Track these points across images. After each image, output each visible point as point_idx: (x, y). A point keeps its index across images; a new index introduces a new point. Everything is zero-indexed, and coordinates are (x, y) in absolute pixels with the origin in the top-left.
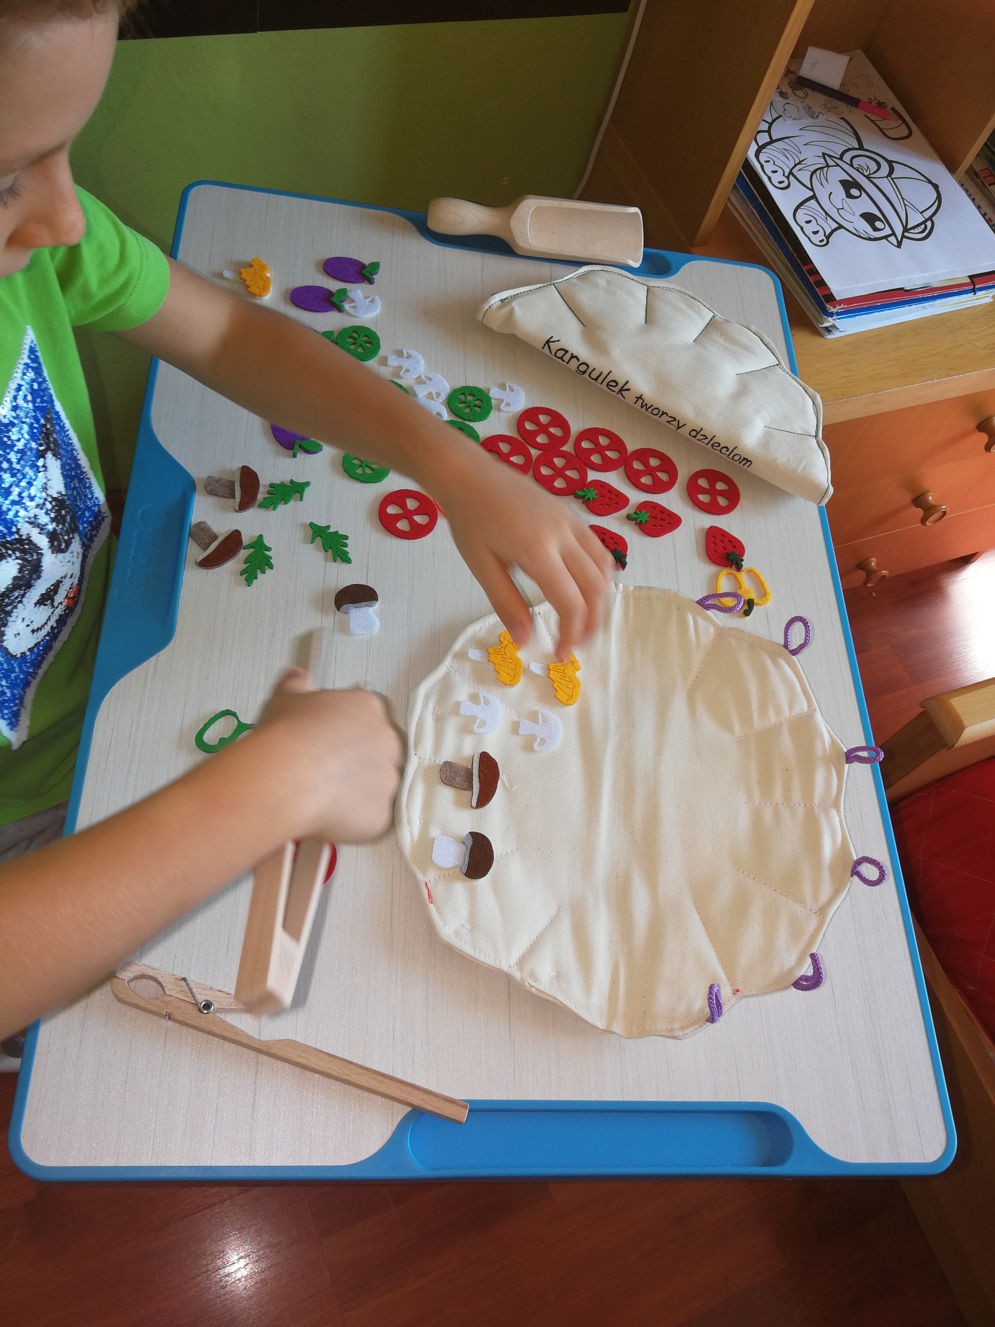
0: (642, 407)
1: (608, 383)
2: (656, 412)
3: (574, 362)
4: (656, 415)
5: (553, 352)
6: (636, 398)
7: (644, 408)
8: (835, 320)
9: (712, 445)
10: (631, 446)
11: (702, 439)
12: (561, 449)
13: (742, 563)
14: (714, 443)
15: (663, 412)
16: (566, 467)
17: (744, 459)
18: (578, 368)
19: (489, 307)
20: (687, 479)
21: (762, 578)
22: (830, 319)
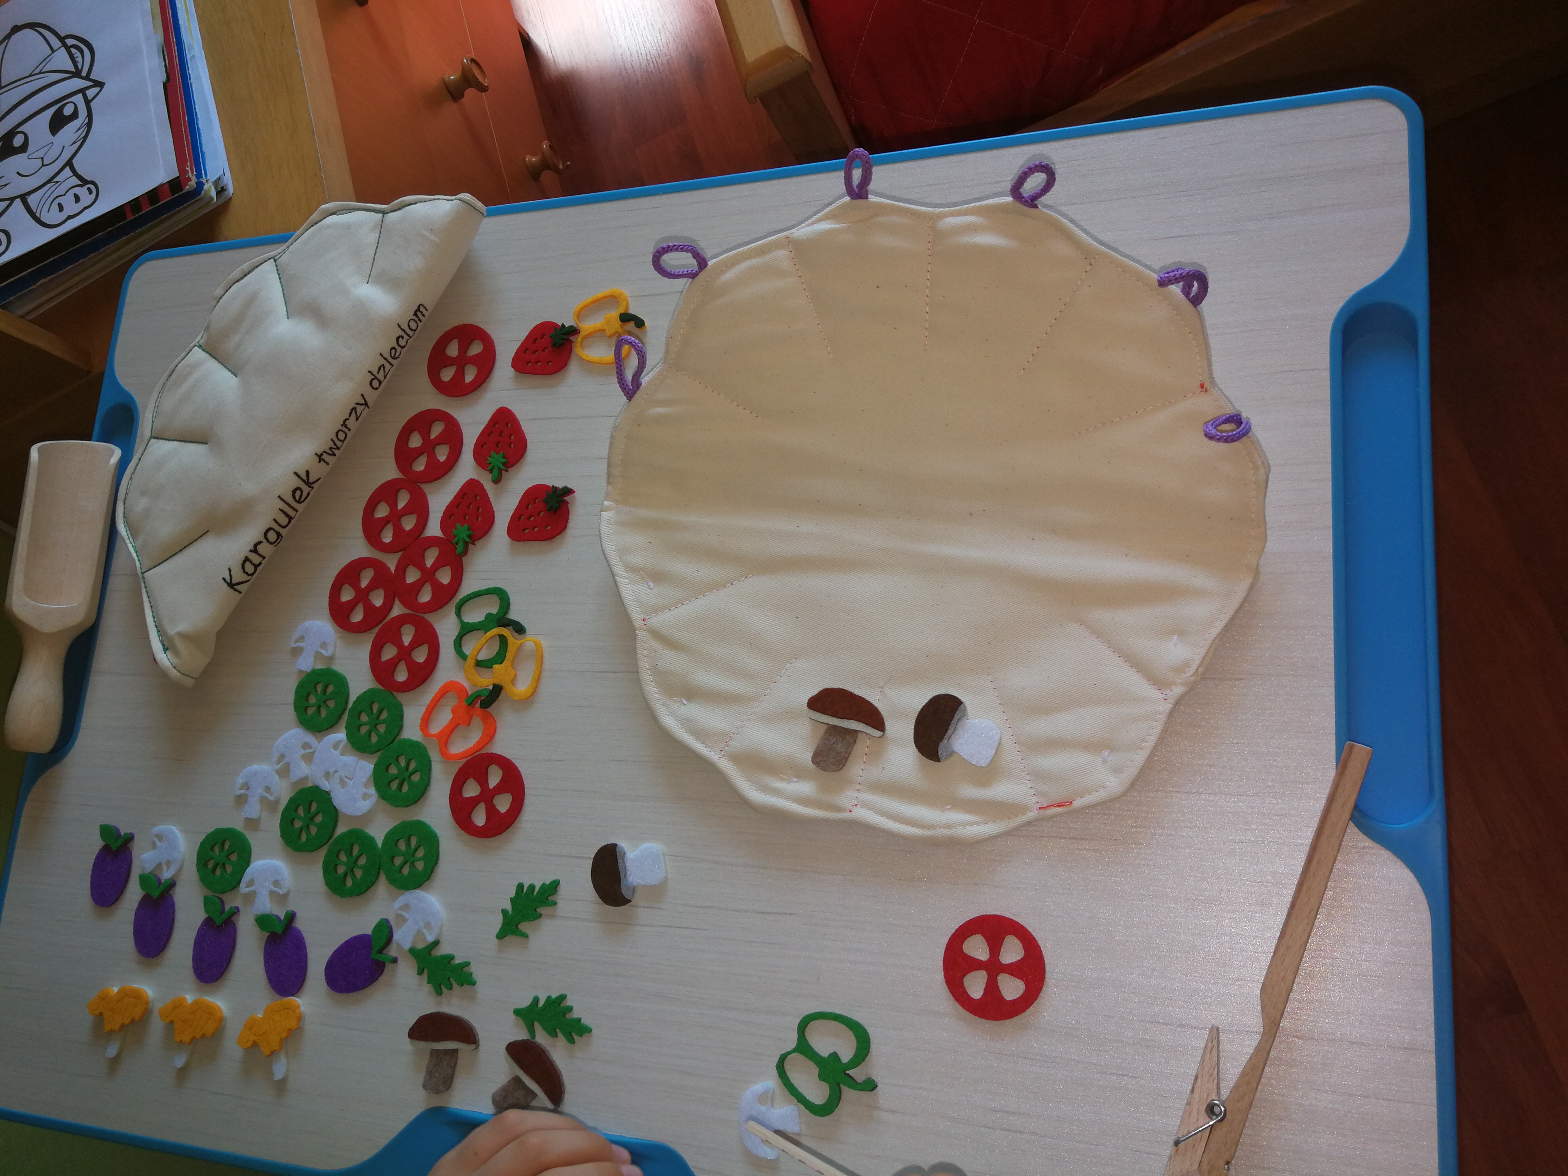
0: (334, 455)
1: (295, 500)
2: (341, 436)
3: (264, 549)
4: (346, 435)
5: (246, 578)
6: (320, 462)
7: (336, 451)
8: (207, 181)
9: (394, 358)
10: (391, 473)
11: (385, 373)
12: (393, 572)
13: (567, 326)
14: (391, 356)
15: (342, 425)
16: (421, 566)
17: (415, 314)
18: (272, 544)
19: (175, 668)
20: (442, 397)
21: (589, 299)
22: (206, 187)
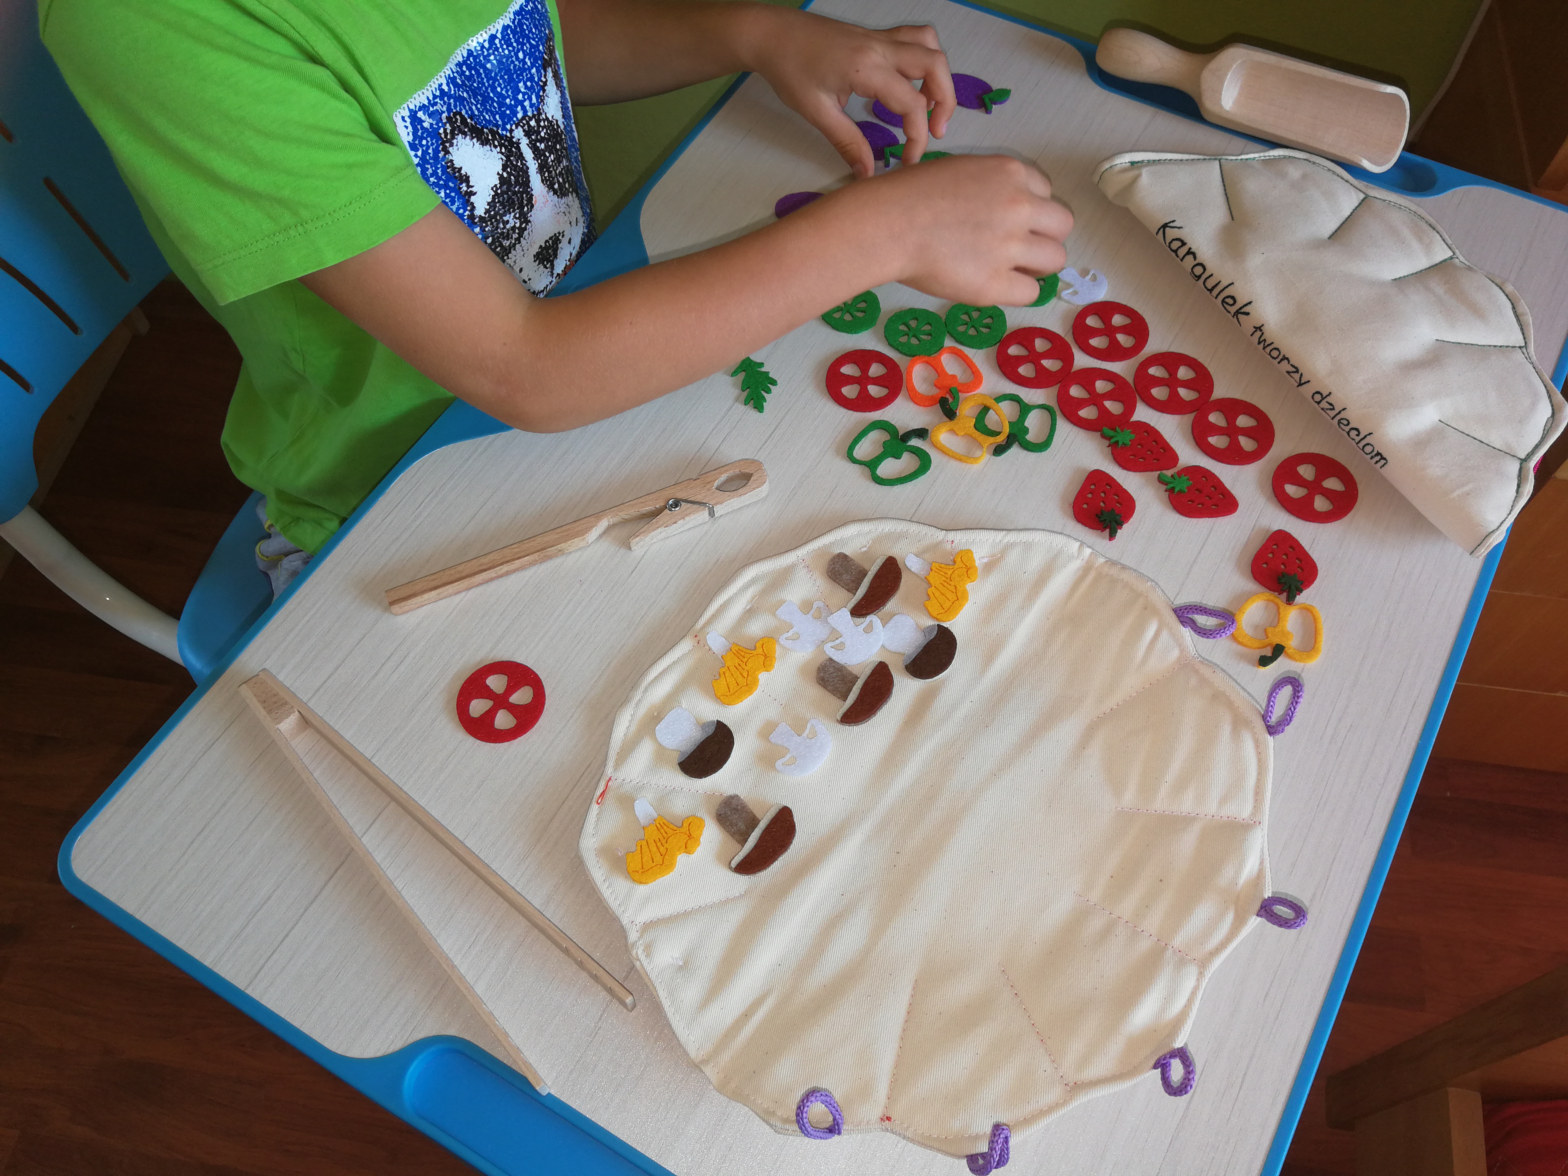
0: (1259, 343)
1: (1225, 298)
2: (1275, 353)
3: (1189, 261)
4: (1276, 358)
5: (1167, 241)
6: (1255, 327)
7: (1262, 345)
9: (1340, 422)
10: (1220, 392)
11: (1327, 409)
13: (1301, 594)
14: (1342, 419)
15: (1284, 356)
16: (1109, 396)
17: (1378, 454)
18: (1192, 268)
19: (1111, 167)
20: (1281, 459)
21: (1321, 625)
